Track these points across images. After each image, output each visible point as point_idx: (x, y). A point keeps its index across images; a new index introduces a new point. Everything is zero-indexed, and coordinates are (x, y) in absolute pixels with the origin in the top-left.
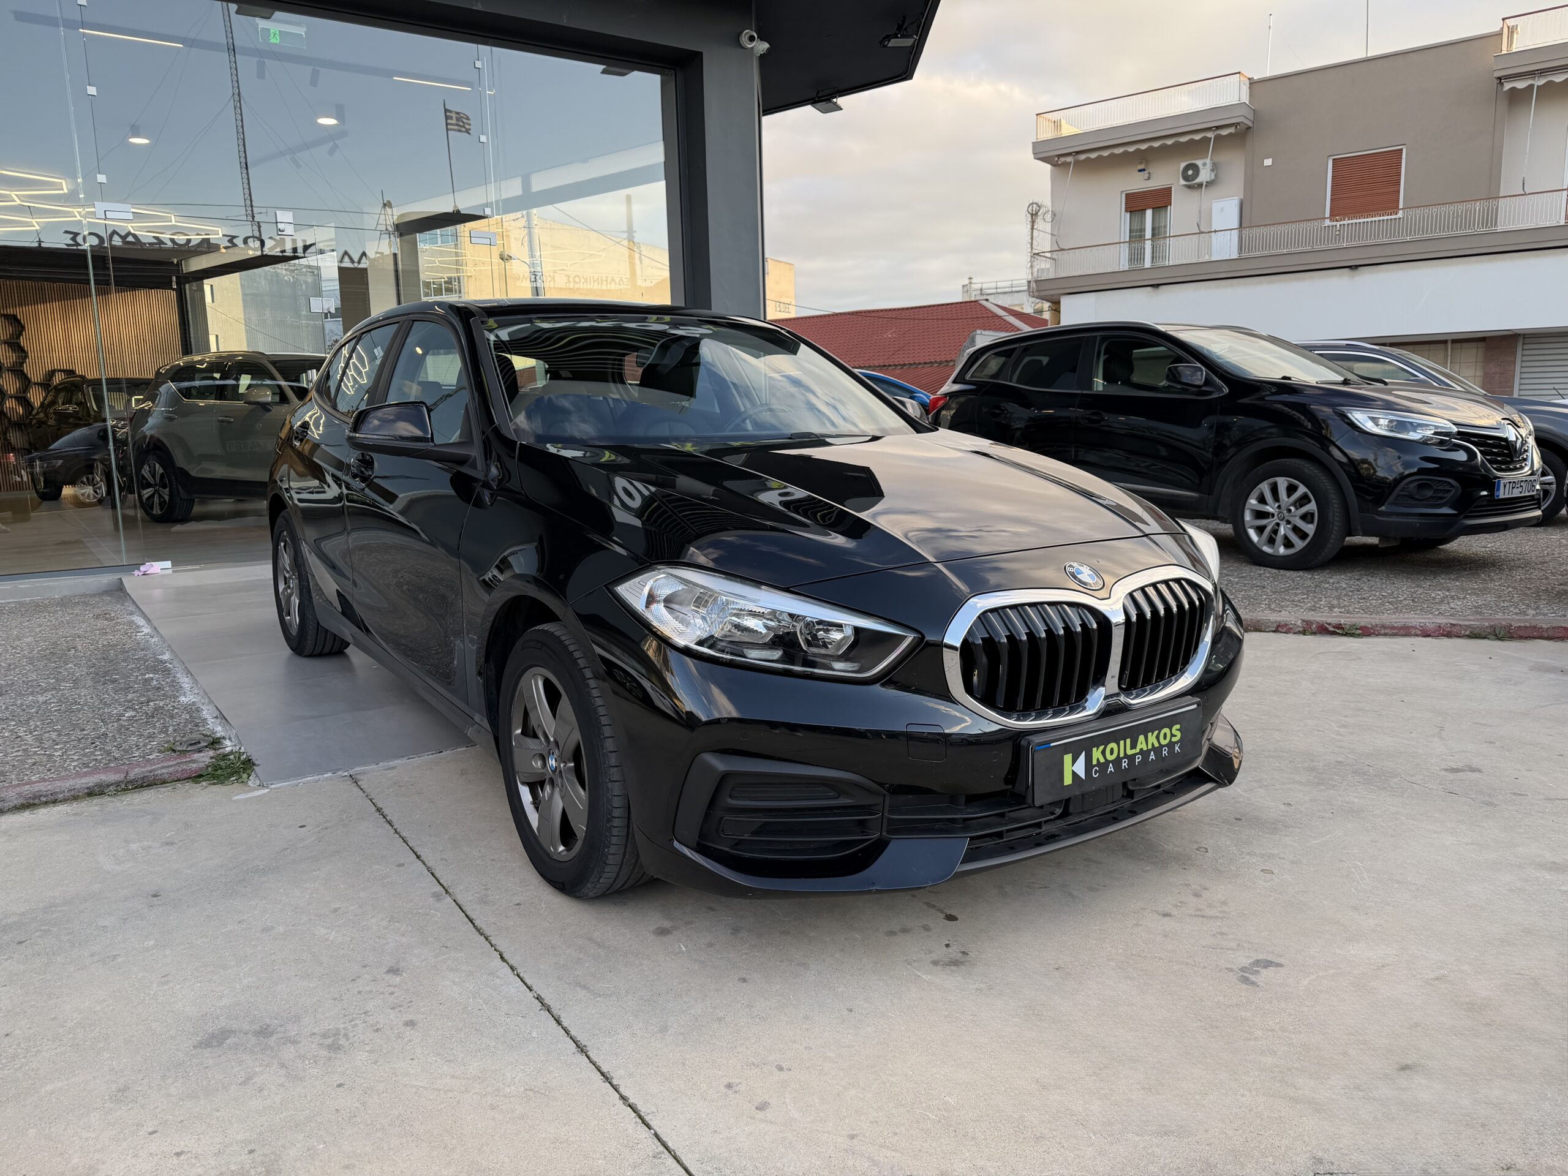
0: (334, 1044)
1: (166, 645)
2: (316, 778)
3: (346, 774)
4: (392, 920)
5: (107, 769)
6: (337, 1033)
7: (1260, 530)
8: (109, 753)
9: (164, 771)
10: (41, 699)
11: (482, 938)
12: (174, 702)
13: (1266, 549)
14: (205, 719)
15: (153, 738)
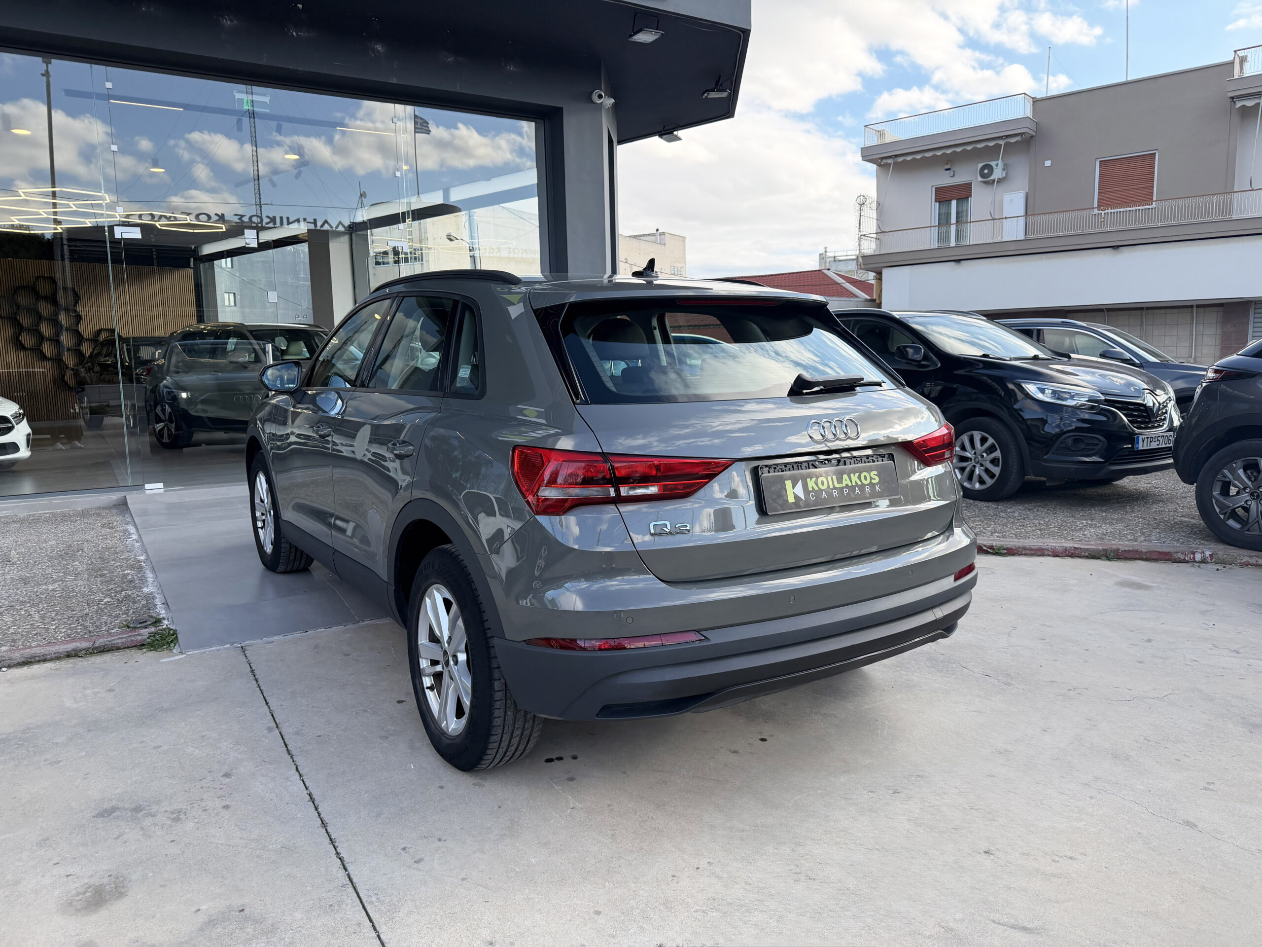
0: (177, 817)
1: (144, 549)
2: (219, 648)
4: (237, 743)
5: (82, 638)
6: (180, 811)
7: (962, 470)
8: (86, 627)
9: (119, 641)
10: (51, 587)
11: (289, 757)
12: (139, 592)
13: (966, 484)
14: (156, 605)
15: (117, 617)
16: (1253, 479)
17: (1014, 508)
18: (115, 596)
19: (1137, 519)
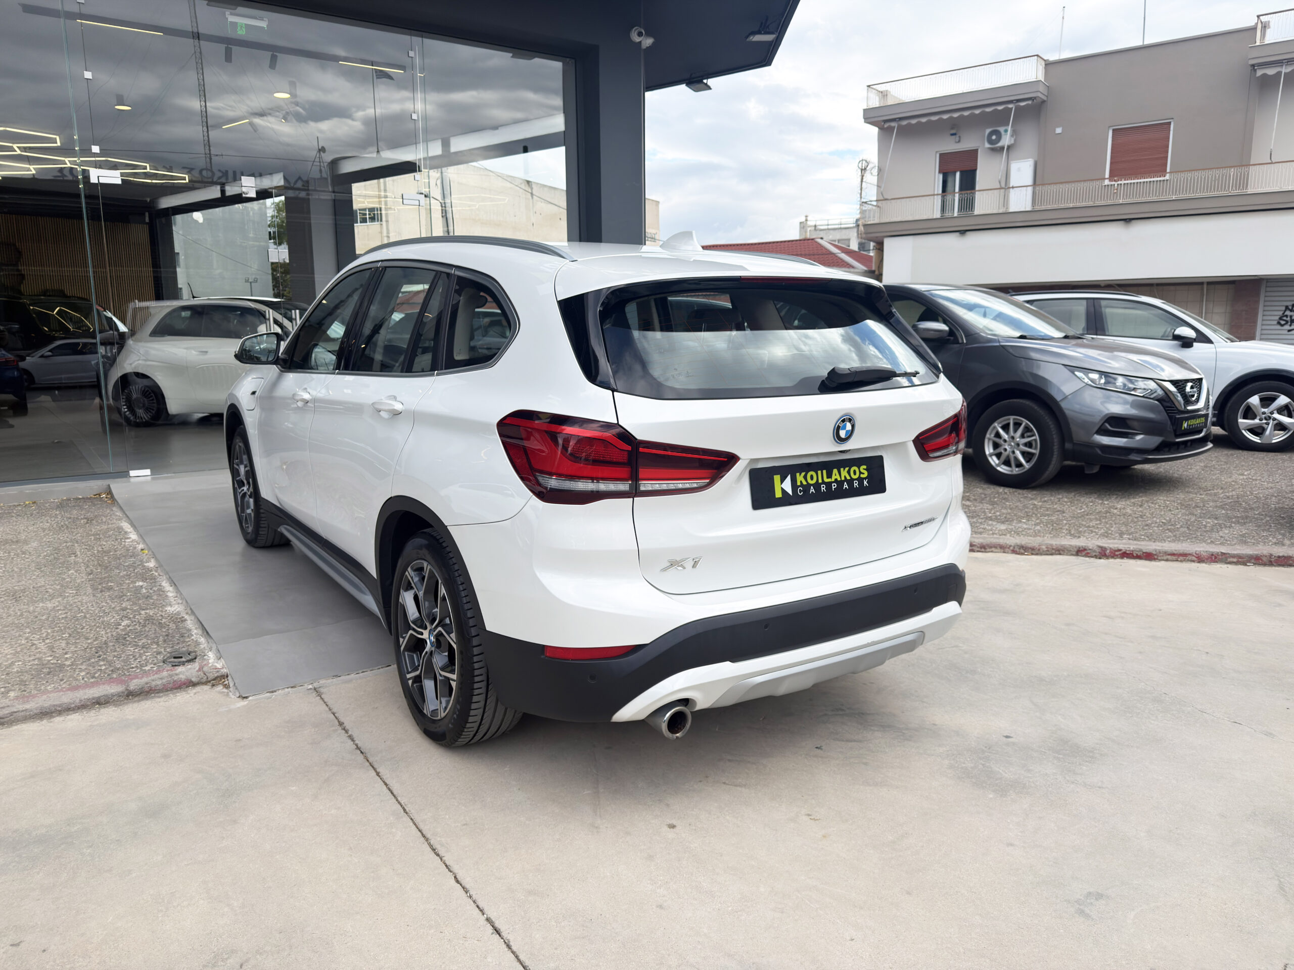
1: (150, 553)
2: (286, 690)
5: (111, 681)
8: (110, 663)
9: (159, 681)
12: (162, 611)
14: (189, 630)
15: (147, 648)
18: (134, 617)
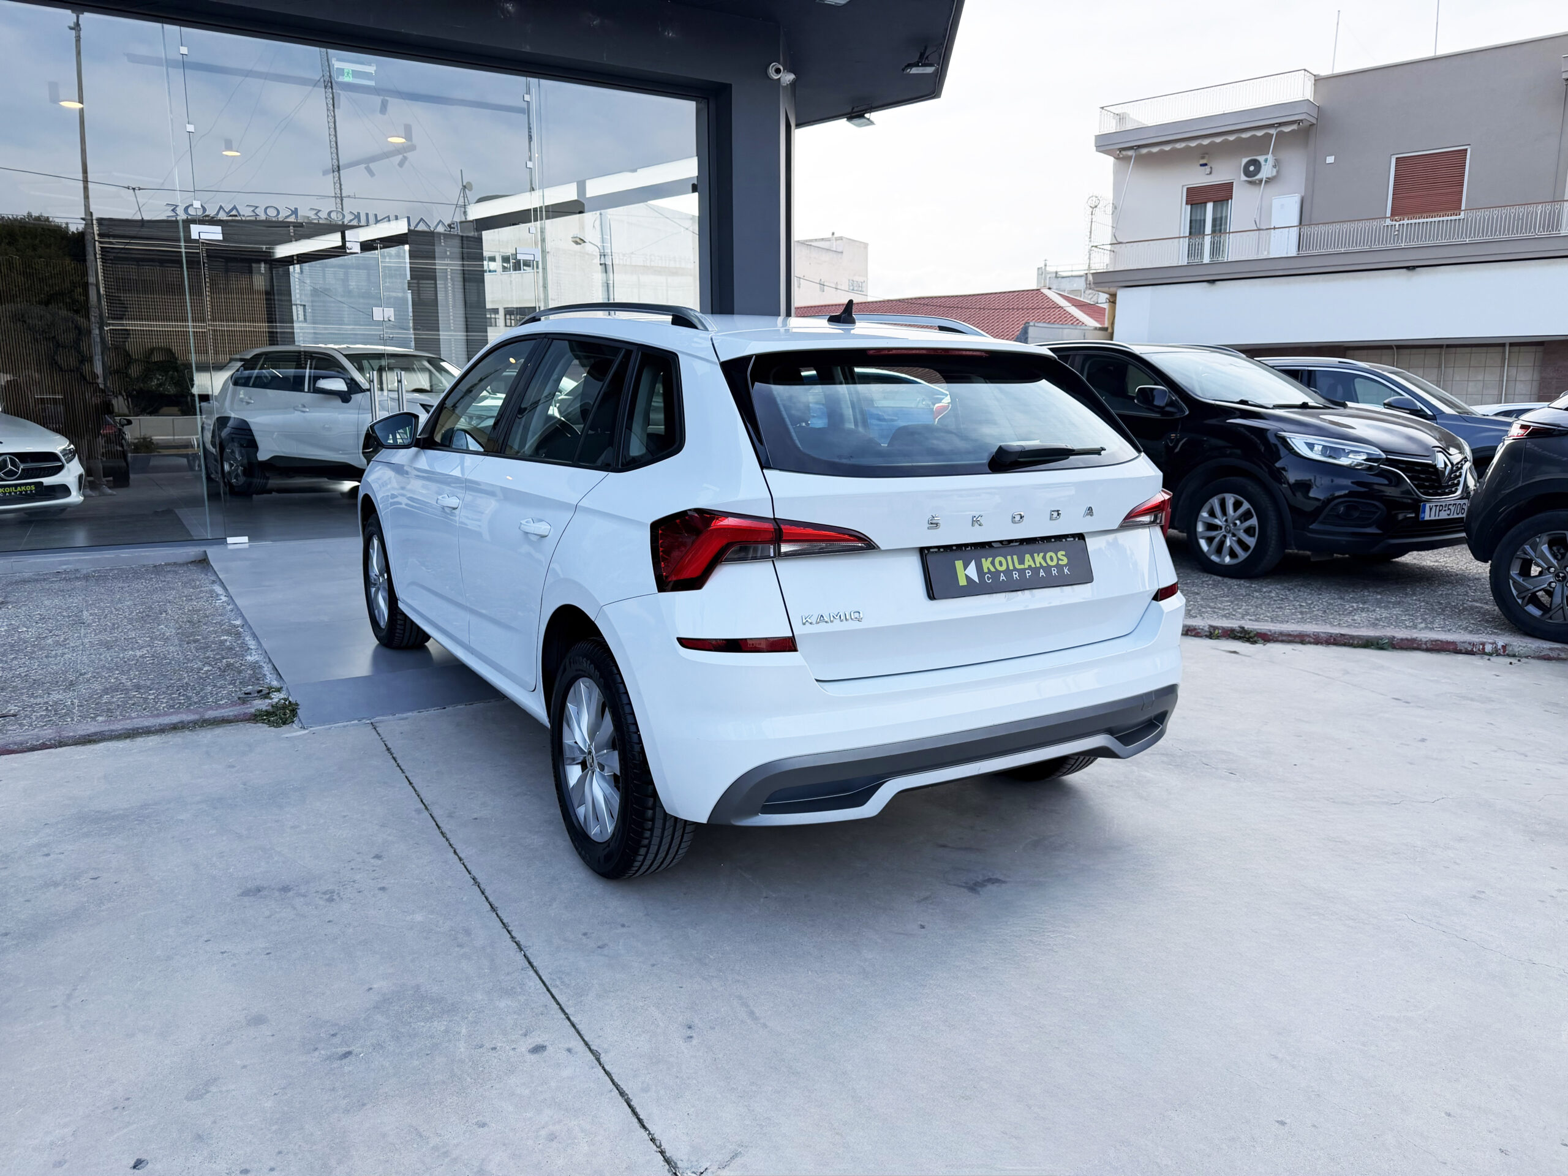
0: (330, 898)
1: (239, 612)
2: (345, 724)
3: (368, 721)
4: (383, 825)
7: (1210, 540)
8: (189, 698)
9: (230, 713)
10: (138, 653)
11: (444, 838)
12: (242, 660)
13: (1214, 558)
14: (265, 675)
15: (224, 688)
16: (1559, 557)
17: (1271, 587)
19: (1418, 602)
